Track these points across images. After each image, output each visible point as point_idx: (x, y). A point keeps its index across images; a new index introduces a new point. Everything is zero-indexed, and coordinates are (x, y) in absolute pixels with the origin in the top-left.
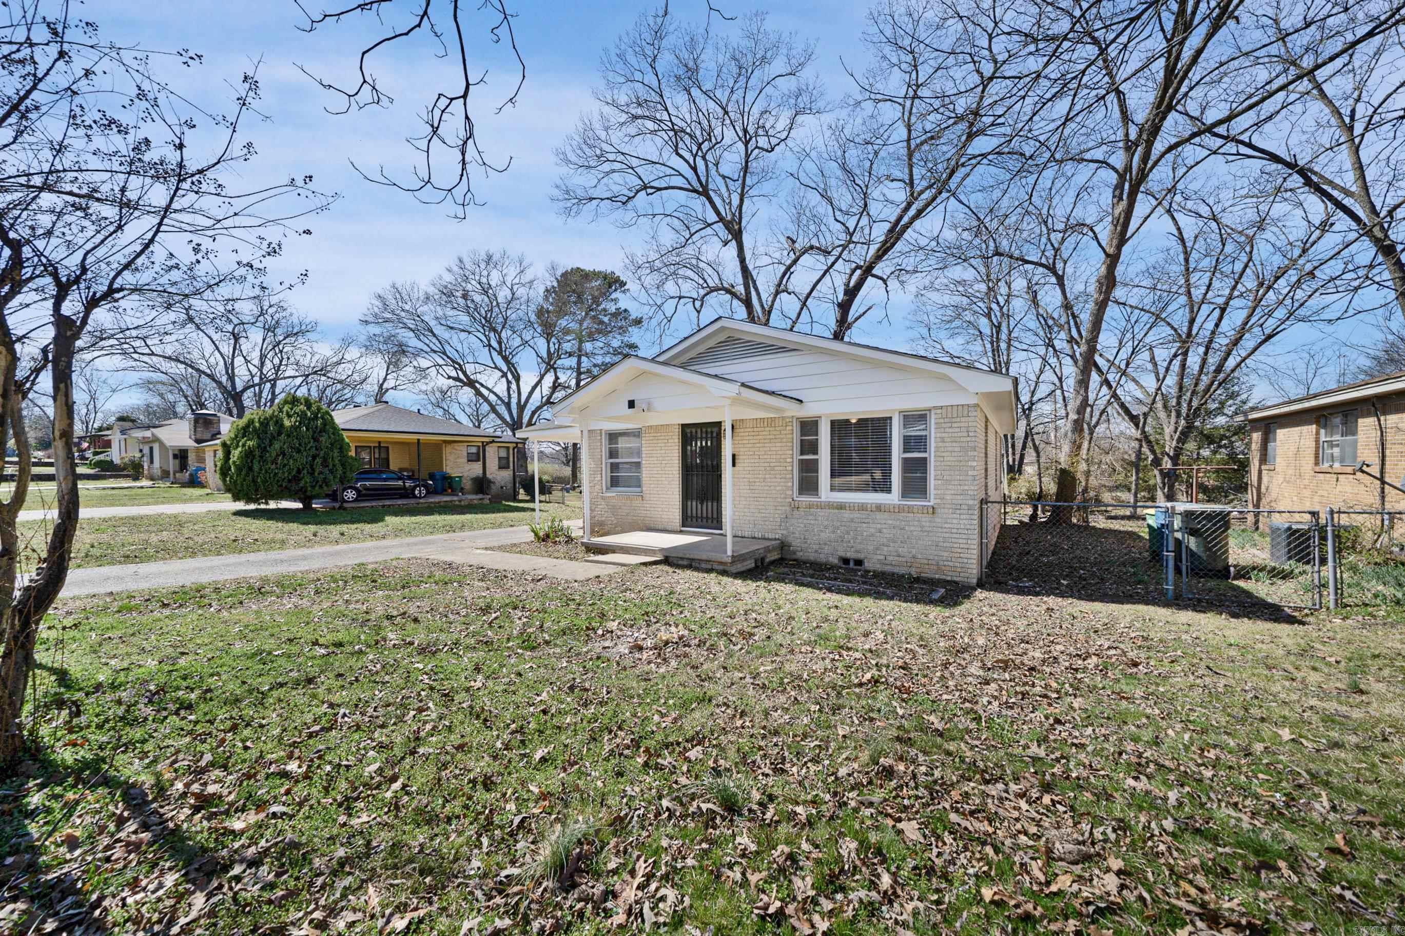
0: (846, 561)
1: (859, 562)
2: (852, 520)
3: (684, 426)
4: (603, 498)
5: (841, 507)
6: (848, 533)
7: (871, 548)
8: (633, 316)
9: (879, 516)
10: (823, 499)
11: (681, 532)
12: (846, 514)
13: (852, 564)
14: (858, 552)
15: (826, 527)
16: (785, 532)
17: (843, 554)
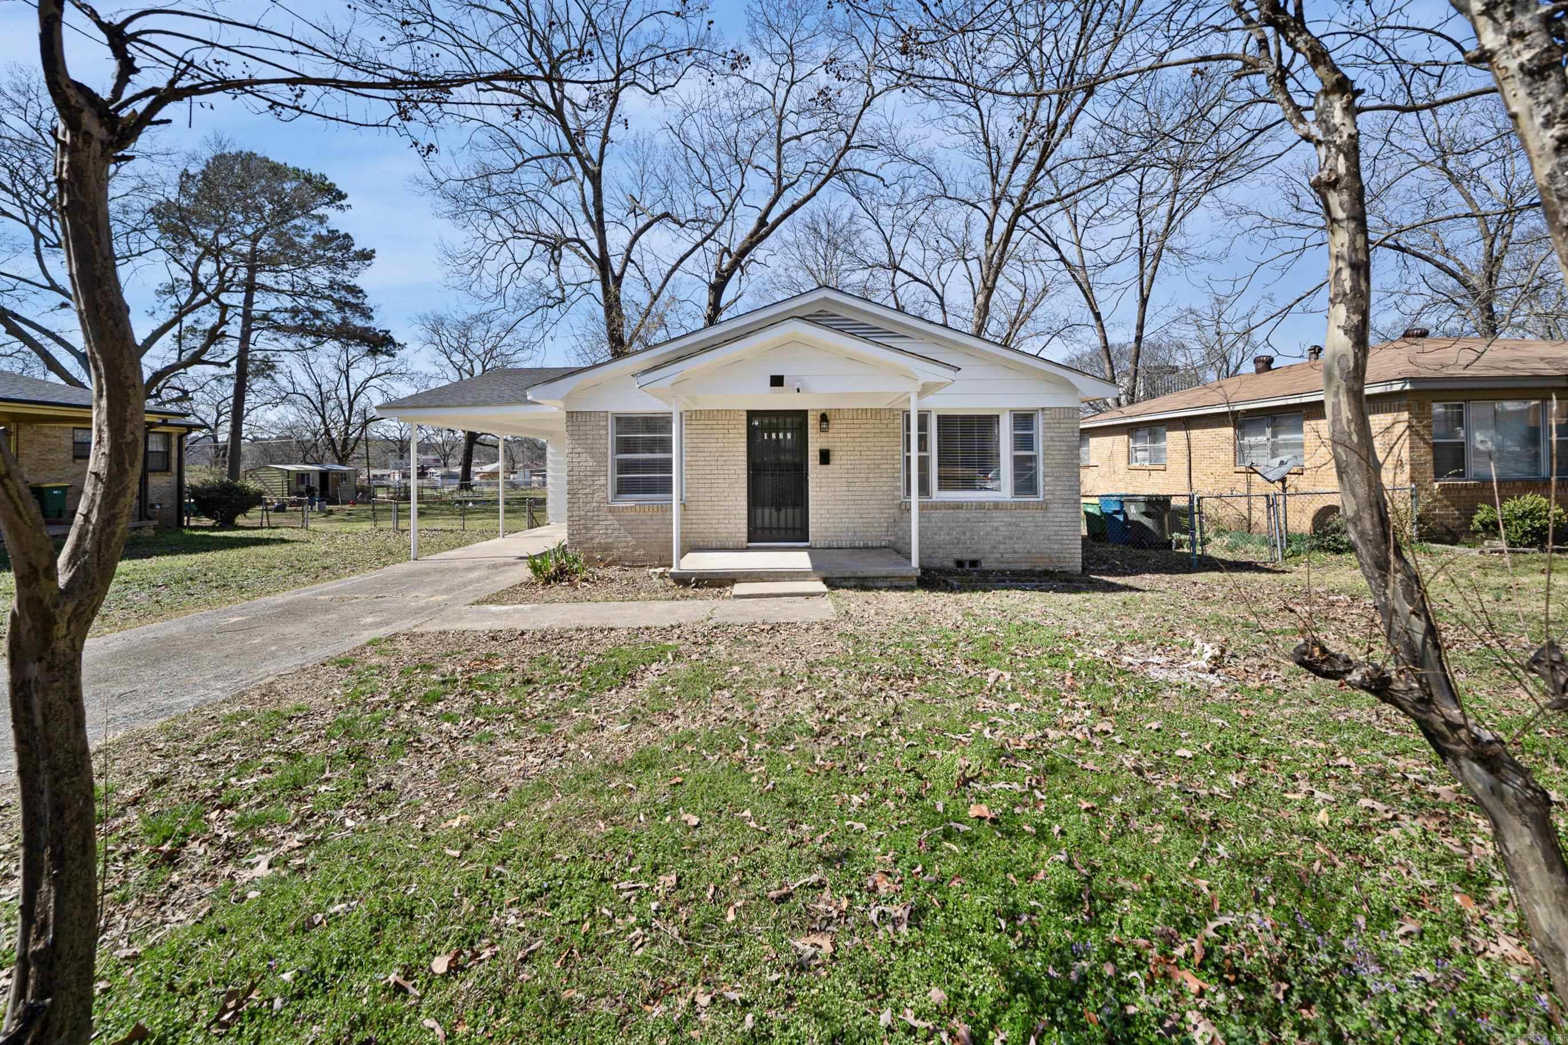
0: (960, 563)
1: (974, 563)
2: (968, 520)
3: (751, 414)
4: (611, 510)
5: (958, 506)
6: (964, 534)
7: (987, 547)
8: (357, 248)
9: (995, 514)
10: (934, 499)
11: (748, 549)
12: (962, 514)
13: (967, 567)
14: (975, 552)
15: (940, 529)
16: (892, 538)
17: (959, 557)
